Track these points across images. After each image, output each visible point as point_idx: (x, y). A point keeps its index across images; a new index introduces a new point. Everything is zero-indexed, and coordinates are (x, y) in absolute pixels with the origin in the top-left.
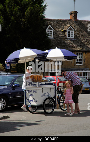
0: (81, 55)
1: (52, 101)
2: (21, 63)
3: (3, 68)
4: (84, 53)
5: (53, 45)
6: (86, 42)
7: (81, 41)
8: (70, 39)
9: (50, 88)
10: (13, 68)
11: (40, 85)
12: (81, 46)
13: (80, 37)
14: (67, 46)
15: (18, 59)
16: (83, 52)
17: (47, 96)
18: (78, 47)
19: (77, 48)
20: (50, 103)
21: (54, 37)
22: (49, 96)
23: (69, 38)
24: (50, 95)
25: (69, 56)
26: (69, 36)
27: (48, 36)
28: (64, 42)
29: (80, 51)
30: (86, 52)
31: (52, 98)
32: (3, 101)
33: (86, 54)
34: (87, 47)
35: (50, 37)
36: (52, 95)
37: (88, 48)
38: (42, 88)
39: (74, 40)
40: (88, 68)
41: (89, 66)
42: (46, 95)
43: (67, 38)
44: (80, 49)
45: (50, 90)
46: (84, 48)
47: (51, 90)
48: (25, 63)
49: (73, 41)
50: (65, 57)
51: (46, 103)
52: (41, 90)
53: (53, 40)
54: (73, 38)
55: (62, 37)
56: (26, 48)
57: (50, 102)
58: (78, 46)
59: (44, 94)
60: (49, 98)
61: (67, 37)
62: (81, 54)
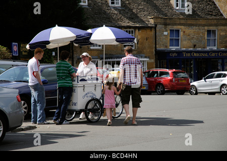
0: (132, 33)
1: (97, 105)
2: (51, 48)
3: (8, 54)
4: (137, 30)
5: (87, 18)
6: (140, 12)
7: (132, 11)
8: (114, 7)
9: (95, 85)
10: (24, 53)
11: (80, 81)
12: (133, 19)
13: (130, 4)
14: (109, 19)
15: (48, 42)
16: (135, 28)
17: (91, 96)
18: (127, 21)
19: (126, 23)
20: (95, 108)
21: (89, 5)
22: (94, 97)
23: (113, 5)
24: (95, 95)
25: (123, 39)
26: (113, 3)
27: (79, 3)
28: (105, 13)
29: (129, 27)
30: (139, 28)
31: (97, 99)
32: (24, 105)
33: (140, 32)
34: (142, 20)
35: (82, 4)
36: (98, 96)
37: (143, 22)
38: (84, 86)
39: (120, 8)
40: (144, 54)
41: (145, 51)
42: (89, 95)
43: (109, 6)
44: (131, 24)
45: (95, 88)
46: (136, 22)
47: (97, 88)
48: (57, 48)
49: (120, 11)
50: (117, 40)
51: (90, 107)
52: (82, 88)
53: (88, 9)
54: (120, 5)
55: (102, 3)
56: (58, 26)
57: (96, 105)
58: (127, 18)
59: (86, 94)
60: (93, 99)
61: (110, 4)
62: (132, 31)
